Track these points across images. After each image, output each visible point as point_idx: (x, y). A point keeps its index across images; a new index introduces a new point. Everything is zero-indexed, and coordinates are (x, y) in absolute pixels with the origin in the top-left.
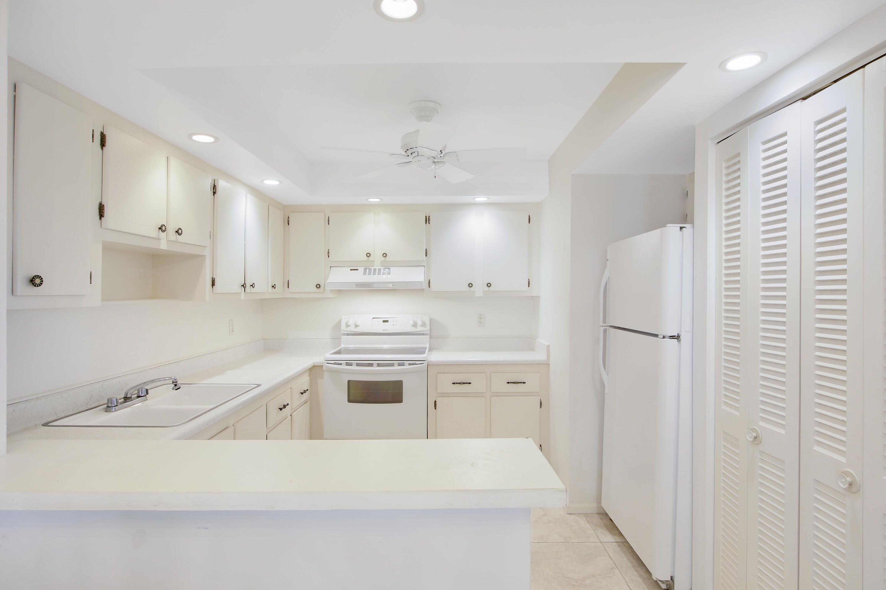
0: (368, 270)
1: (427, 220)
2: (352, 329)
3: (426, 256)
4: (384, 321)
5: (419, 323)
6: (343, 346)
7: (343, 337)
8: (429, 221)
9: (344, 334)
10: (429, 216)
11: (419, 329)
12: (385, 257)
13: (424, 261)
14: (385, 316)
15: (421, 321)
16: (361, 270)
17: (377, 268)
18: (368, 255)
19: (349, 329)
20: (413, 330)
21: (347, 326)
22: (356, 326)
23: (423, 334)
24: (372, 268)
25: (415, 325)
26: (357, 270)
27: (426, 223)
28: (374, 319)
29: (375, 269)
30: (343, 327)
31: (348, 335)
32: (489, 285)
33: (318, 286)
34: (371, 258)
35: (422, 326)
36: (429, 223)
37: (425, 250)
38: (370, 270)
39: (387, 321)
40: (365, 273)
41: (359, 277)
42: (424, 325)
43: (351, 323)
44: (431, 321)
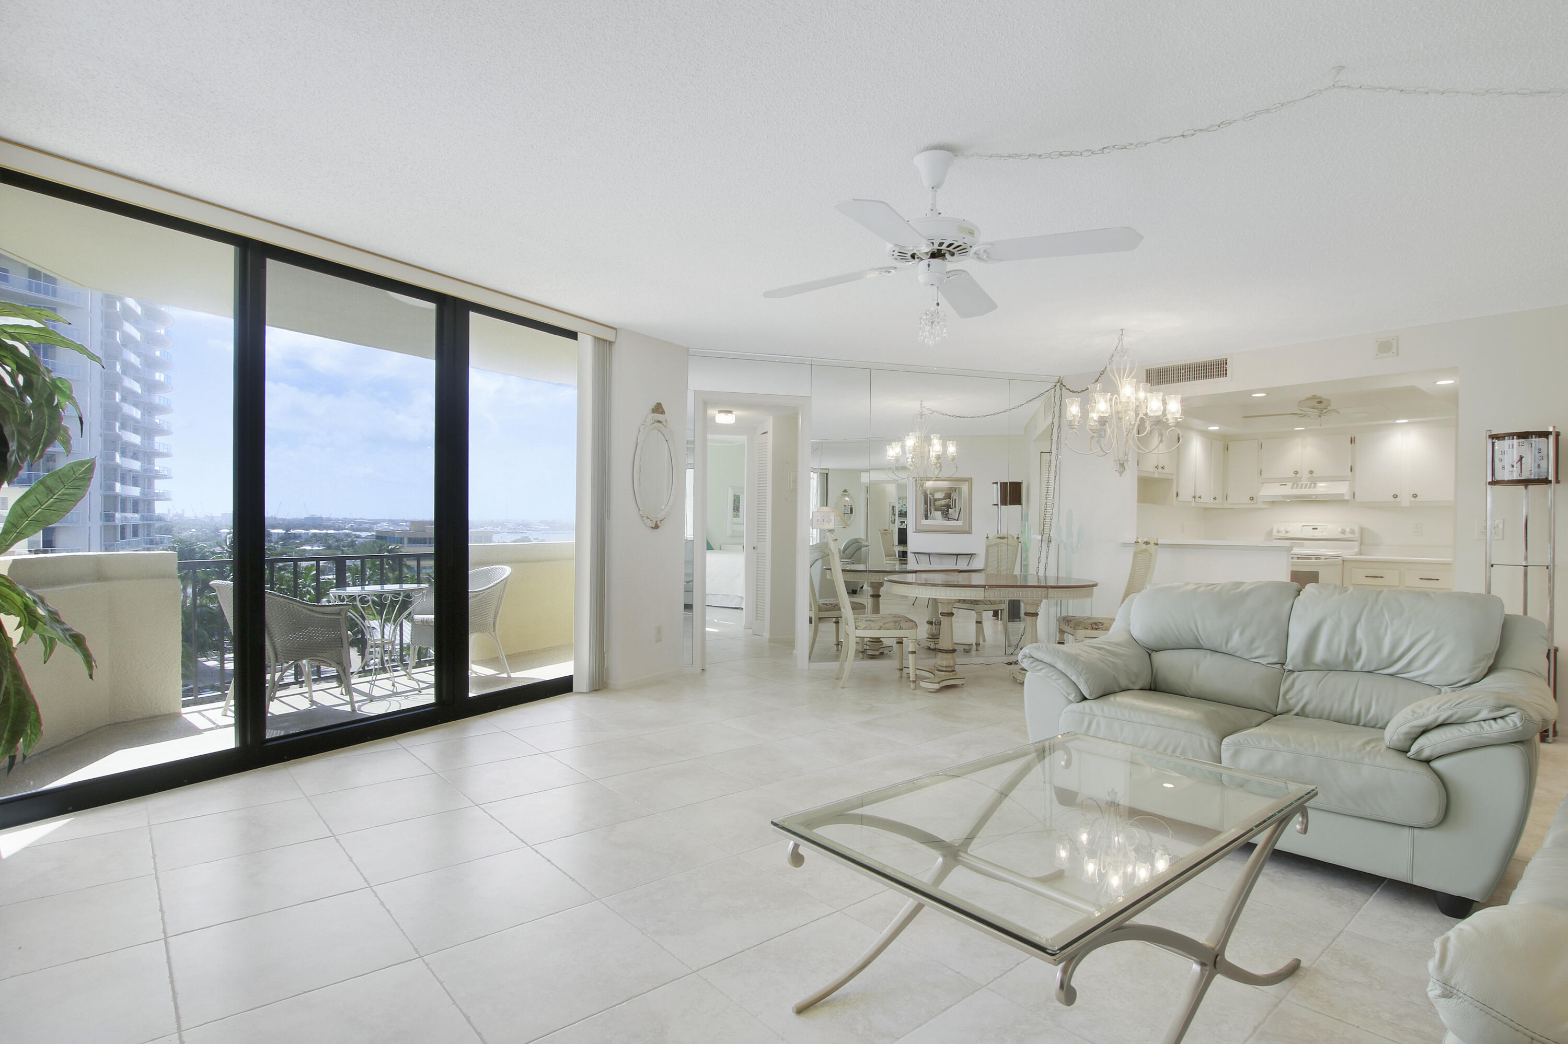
0: (1295, 485)
1: (1352, 440)
2: (1283, 535)
3: (1351, 471)
4: (1313, 529)
5: (1348, 530)
8: (1354, 441)
9: (1276, 539)
10: (1354, 438)
11: (1348, 536)
12: (1312, 474)
13: (1349, 475)
14: (1316, 524)
16: (1290, 485)
17: (1304, 483)
18: (1296, 473)
19: (1280, 534)
20: (1341, 536)
21: (1279, 532)
22: (1287, 532)
23: (1352, 541)
24: (1300, 483)
25: (1343, 532)
26: (1285, 485)
27: (1351, 443)
28: (1304, 527)
29: (1302, 484)
30: (1275, 533)
31: (1279, 539)
32: (1415, 496)
33: (1252, 499)
34: (1298, 475)
35: (1350, 533)
36: (1354, 443)
37: (1350, 466)
38: (1298, 485)
39: (1316, 529)
40: (1292, 488)
41: (1287, 490)
42: (1352, 532)
43: (1282, 529)
44: (1362, 530)
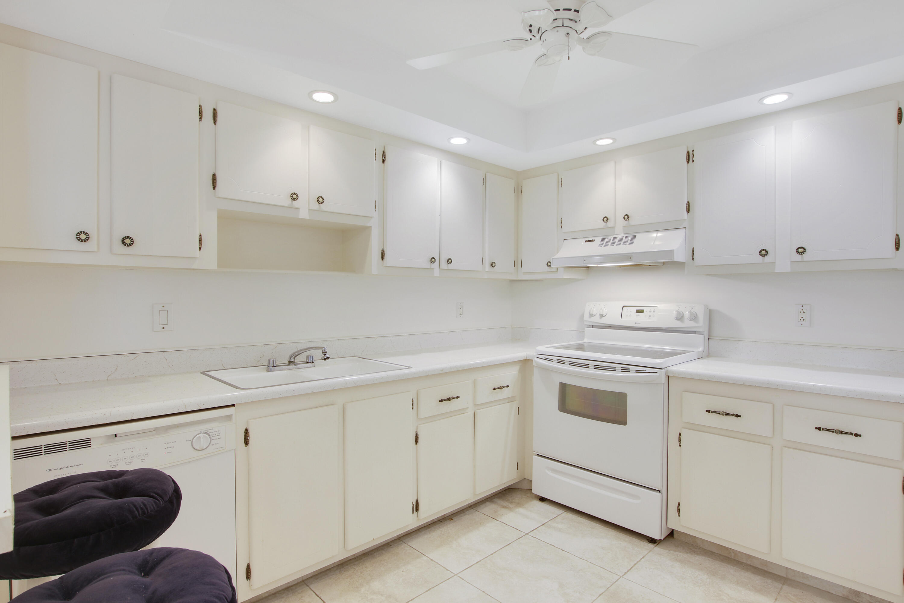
0: (606, 240)
1: (689, 157)
2: (597, 320)
3: (688, 211)
4: (638, 311)
5: (687, 314)
6: (586, 340)
7: (587, 329)
8: (692, 158)
9: (589, 326)
10: (693, 151)
11: (687, 324)
12: (628, 219)
13: (685, 220)
14: (640, 303)
15: (690, 312)
16: (598, 240)
17: (618, 236)
18: (606, 220)
19: (593, 319)
20: (677, 324)
21: (591, 315)
22: (602, 316)
23: (695, 333)
24: (612, 237)
25: (680, 317)
26: (592, 241)
27: (688, 162)
28: (624, 308)
29: (615, 239)
30: (587, 316)
31: (593, 327)
32: (801, 252)
33: (549, 264)
34: (610, 224)
35: (691, 320)
36: (693, 161)
37: (686, 202)
38: (609, 239)
39: (642, 311)
40: (602, 245)
41: (595, 250)
42: (694, 317)
43: (595, 312)
44: (711, 314)
